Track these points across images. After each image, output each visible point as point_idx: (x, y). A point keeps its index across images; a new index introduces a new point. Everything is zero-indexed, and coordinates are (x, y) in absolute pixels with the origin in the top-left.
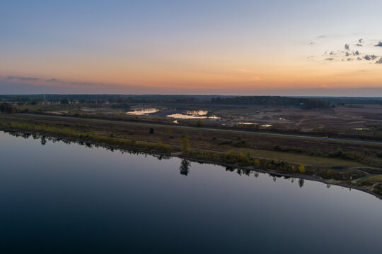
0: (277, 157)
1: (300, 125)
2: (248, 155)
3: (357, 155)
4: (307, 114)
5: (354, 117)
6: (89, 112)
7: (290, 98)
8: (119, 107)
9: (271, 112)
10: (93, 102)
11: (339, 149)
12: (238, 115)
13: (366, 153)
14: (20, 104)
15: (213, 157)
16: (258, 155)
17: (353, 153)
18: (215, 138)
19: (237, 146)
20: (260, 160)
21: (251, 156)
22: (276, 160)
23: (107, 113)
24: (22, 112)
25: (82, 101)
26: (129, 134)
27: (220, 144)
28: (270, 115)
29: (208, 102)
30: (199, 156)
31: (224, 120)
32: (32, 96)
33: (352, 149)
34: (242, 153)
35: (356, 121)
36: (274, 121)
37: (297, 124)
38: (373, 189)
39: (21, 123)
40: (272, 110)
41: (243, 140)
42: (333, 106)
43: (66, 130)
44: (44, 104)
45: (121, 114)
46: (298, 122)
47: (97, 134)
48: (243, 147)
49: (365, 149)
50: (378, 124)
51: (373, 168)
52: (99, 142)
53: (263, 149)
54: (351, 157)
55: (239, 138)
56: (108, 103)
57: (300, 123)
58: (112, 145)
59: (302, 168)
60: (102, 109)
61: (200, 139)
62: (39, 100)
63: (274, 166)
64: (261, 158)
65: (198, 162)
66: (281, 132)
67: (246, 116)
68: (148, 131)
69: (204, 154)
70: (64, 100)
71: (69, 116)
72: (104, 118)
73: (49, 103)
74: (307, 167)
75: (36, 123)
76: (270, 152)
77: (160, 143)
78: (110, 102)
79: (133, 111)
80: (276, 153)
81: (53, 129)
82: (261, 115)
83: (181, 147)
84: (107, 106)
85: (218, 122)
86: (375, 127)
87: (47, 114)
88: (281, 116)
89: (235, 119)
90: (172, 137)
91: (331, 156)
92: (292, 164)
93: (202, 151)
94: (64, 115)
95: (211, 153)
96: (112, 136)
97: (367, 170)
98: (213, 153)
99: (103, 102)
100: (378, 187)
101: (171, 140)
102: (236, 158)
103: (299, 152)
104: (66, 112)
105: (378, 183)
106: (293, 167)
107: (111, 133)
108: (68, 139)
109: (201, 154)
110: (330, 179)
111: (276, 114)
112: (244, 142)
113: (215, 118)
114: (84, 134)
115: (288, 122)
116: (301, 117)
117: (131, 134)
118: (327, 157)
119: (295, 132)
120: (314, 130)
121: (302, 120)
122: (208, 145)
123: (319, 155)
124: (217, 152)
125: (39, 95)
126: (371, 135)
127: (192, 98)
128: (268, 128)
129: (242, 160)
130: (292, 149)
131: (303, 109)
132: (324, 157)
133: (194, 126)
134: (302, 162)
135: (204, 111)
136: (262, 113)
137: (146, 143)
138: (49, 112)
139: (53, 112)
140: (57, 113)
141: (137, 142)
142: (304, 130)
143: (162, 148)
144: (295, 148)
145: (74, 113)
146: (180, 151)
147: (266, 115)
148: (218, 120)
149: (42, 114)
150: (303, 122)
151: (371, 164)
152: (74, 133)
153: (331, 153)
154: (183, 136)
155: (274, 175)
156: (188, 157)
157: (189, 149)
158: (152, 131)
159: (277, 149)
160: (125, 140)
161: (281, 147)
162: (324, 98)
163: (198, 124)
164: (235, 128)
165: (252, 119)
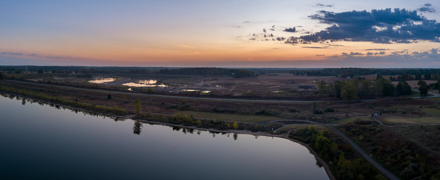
0: (215, 118)
1: (233, 91)
2: (192, 116)
3: (276, 111)
4: (237, 82)
5: (272, 84)
6: (59, 80)
7: (224, 69)
8: (83, 77)
9: (210, 80)
10: (62, 72)
11: (263, 108)
12: (183, 84)
13: (282, 109)
14: (8, 73)
15: (162, 119)
16: (199, 117)
17: (273, 110)
18: (163, 103)
19: (182, 109)
20: (202, 121)
21: (193, 118)
22: (215, 120)
23: (73, 81)
24: (10, 79)
25: (54, 72)
26: (90, 99)
27: (168, 108)
28: (209, 83)
29: (157, 73)
30: (150, 118)
31: (171, 88)
32: (17, 67)
33: (272, 108)
34: (186, 115)
35: (274, 85)
36: (212, 88)
37: (230, 90)
38: (288, 135)
39: (8, 87)
40: (210, 79)
41: (187, 104)
42: (257, 75)
43: (42, 94)
44: (25, 73)
45: (84, 83)
46: (231, 88)
47: (65, 98)
48: (188, 110)
49: (281, 107)
50: (289, 87)
51: (287, 120)
52: (66, 105)
53: (204, 111)
54: (272, 113)
55: (184, 103)
56: (74, 73)
57: (233, 89)
58: (76, 107)
59: (235, 125)
60: (69, 78)
61: (151, 104)
62: (22, 70)
63: (213, 125)
64: (203, 119)
65: (149, 123)
66: (218, 97)
67: (190, 84)
68: (107, 97)
69: (154, 117)
70: (40, 70)
71: (44, 83)
72: (70, 86)
73: (29, 72)
74: (239, 124)
75: (19, 88)
76: (209, 113)
77: (117, 108)
78: (76, 72)
79: (94, 80)
80: (214, 114)
81: (31, 93)
82: (202, 84)
83: (135, 111)
84: (73, 76)
85: (166, 90)
86: (287, 89)
87: (28, 81)
88: (218, 84)
89: (180, 87)
90: (126, 102)
91: (257, 114)
92: (228, 123)
93: (152, 114)
94: (40, 82)
95: (161, 116)
96: (76, 100)
97: (283, 122)
98: (162, 116)
99: (70, 72)
100: (291, 133)
101: (126, 104)
102: (182, 119)
103: (233, 112)
104: (41, 80)
105: (291, 131)
106: (228, 124)
107: (76, 98)
108: (42, 101)
109: (151, 117)
110: (257, 131)
111: (214, 82)
112: (188, 106)
113: (164, 86)
114: (55, 98)
115: (224, 88)
116: (234, 84)
117: (93, 99)
118: (254, 115)
119: (229, 96)
120: (243, 94)
121: (234, 87)
122: (158, 109)
123: (248, 114)
124: (165, 115)
125: (23, 66)
126: (284, 96)
127: (144, 70)
128: (207, 93)
129: (186, 122)
130: (227, 111)
131: (234, 77)
132: (253, 115)
133: (145, 93)
134: (235, 120)
135: (154, 80)
136: (202, 81)
137: (104, 107)
138: (29, 80)
139: (32, 80)
140: (35, 80)
141: (97, 106)
142: (236, 94)
143: (118, 111)
144: (229, 109)
145: (47, 81)
146: (134, 114)
147: (205, 83)
148: (165, 88)
149: (24, 81)
150: (235, 88)
151: (286, 117)
152: (47, 96)
153: (257, 111)
154: (136, 102)
155: (213, 132)
156: (140, 118)
157: (141, 112)
158: (109, 97)
159: (215, 111)
160: (87, 104)
161: (218, 109)
162: (250, 69)
163: (149, 91)
164: (180, 94)
165: (194, 87)
